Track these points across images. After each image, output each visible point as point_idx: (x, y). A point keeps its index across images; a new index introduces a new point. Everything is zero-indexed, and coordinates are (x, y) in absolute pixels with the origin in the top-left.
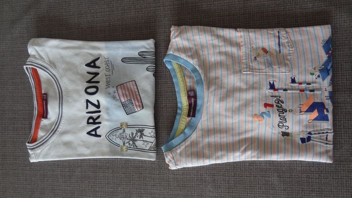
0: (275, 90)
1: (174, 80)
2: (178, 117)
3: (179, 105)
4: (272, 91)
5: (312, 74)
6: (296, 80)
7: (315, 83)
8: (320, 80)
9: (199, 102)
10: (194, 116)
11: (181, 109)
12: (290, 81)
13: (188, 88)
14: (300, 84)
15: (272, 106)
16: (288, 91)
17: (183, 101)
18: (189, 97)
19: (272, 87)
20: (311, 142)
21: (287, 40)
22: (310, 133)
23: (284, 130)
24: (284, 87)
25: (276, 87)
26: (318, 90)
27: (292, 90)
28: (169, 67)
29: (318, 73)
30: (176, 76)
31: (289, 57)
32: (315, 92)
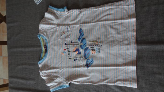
0: (66, 45)
1: (41, 42)
2: (42, 53)
3: (42, 50)
4: (65, 45)
5: (76, 40)
6: (72, 42)
7: (77, 42)
8: (78, 42)
9: (47, 49)
10: (46, 53)
11: (43, 51)
12: (71, 42)
13: (45, 45)
14: (73, 43)
15: (66, 50)
16: (70, 45)
17: (43, 49)
18: (45, 47)
19: (66, 44)
20: (77, 60)
21: (70, 30)
22: (76, 58)
23: (69, 57)
24: (69, 44)
25: (67, 44)
26: (78, 45)
27: (71, 45)
28: (39, 38)
29: (78, 40)
30: (41, 41)
31: (70, 35)
32: (77, 45)
